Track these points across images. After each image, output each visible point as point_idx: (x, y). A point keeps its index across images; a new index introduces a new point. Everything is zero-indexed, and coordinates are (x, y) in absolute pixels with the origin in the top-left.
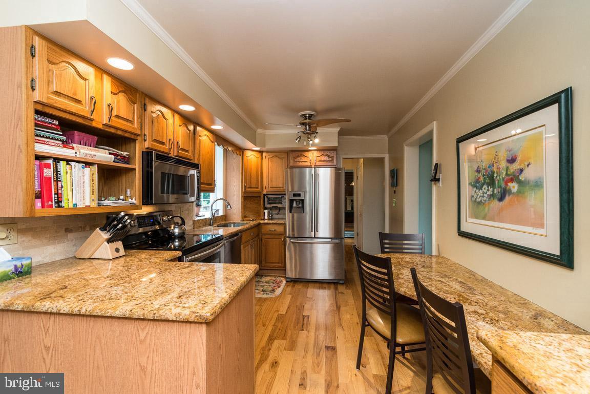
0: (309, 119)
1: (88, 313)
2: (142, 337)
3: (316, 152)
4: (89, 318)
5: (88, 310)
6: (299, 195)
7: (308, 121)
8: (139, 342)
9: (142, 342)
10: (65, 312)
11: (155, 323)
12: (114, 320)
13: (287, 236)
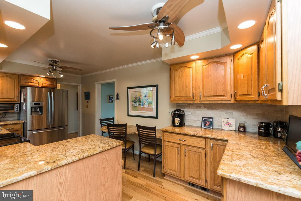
0: (55, 63)
1: (87, 156)
2: (104, 158)
3: (43, 78)
4: (83, 160)
5: (87, 155)
6: (39, 104)
7: (54, 64)
8: (103, 159)
9: (104, 159)
10: (76, 160)
11: (108, 151)
12: (94, 156)
13: (28, 130)
